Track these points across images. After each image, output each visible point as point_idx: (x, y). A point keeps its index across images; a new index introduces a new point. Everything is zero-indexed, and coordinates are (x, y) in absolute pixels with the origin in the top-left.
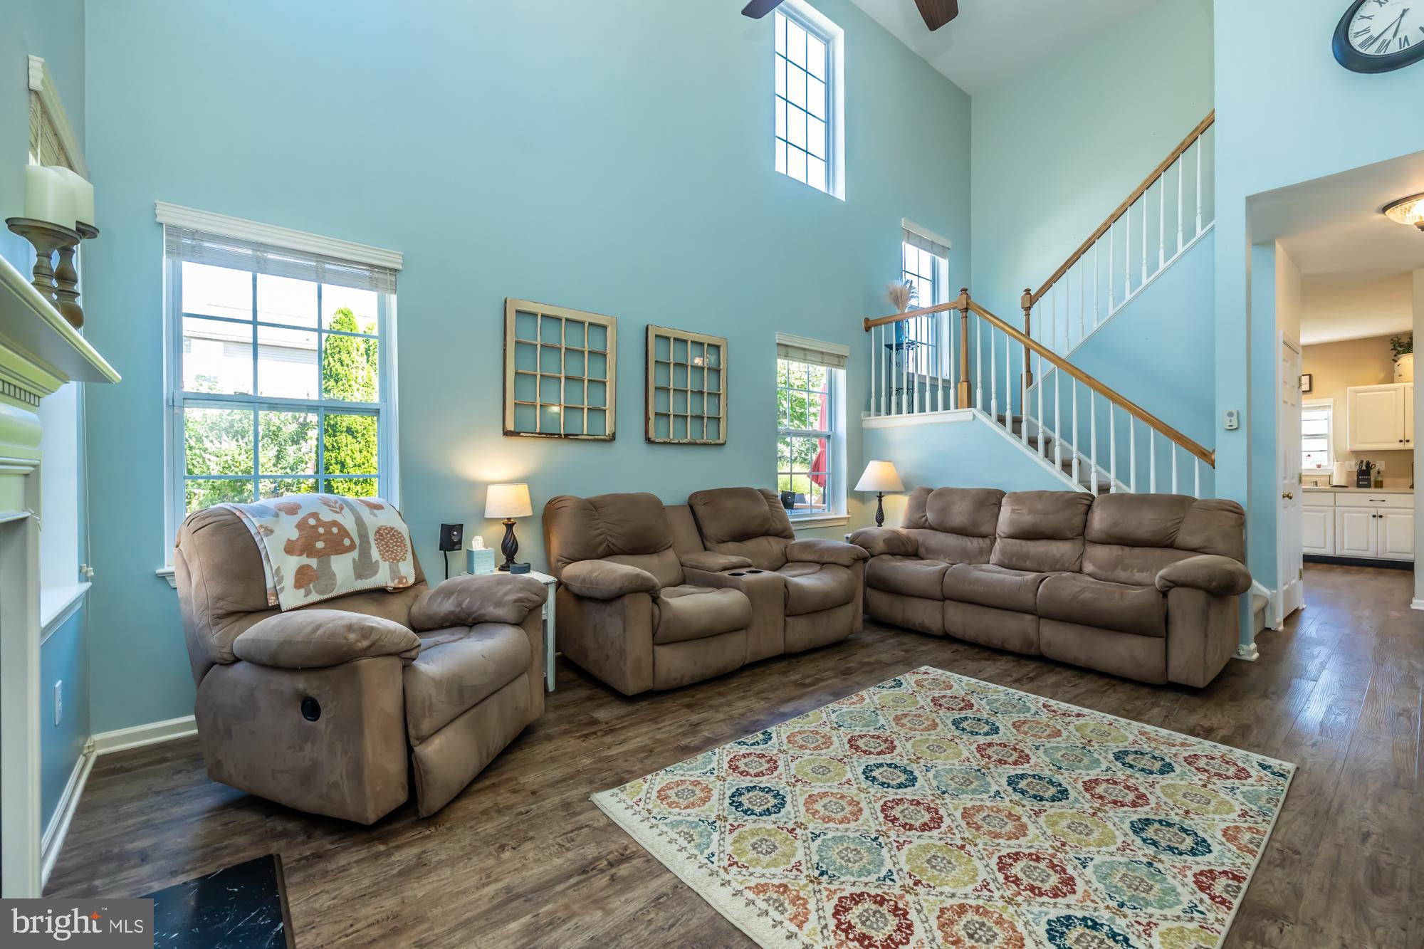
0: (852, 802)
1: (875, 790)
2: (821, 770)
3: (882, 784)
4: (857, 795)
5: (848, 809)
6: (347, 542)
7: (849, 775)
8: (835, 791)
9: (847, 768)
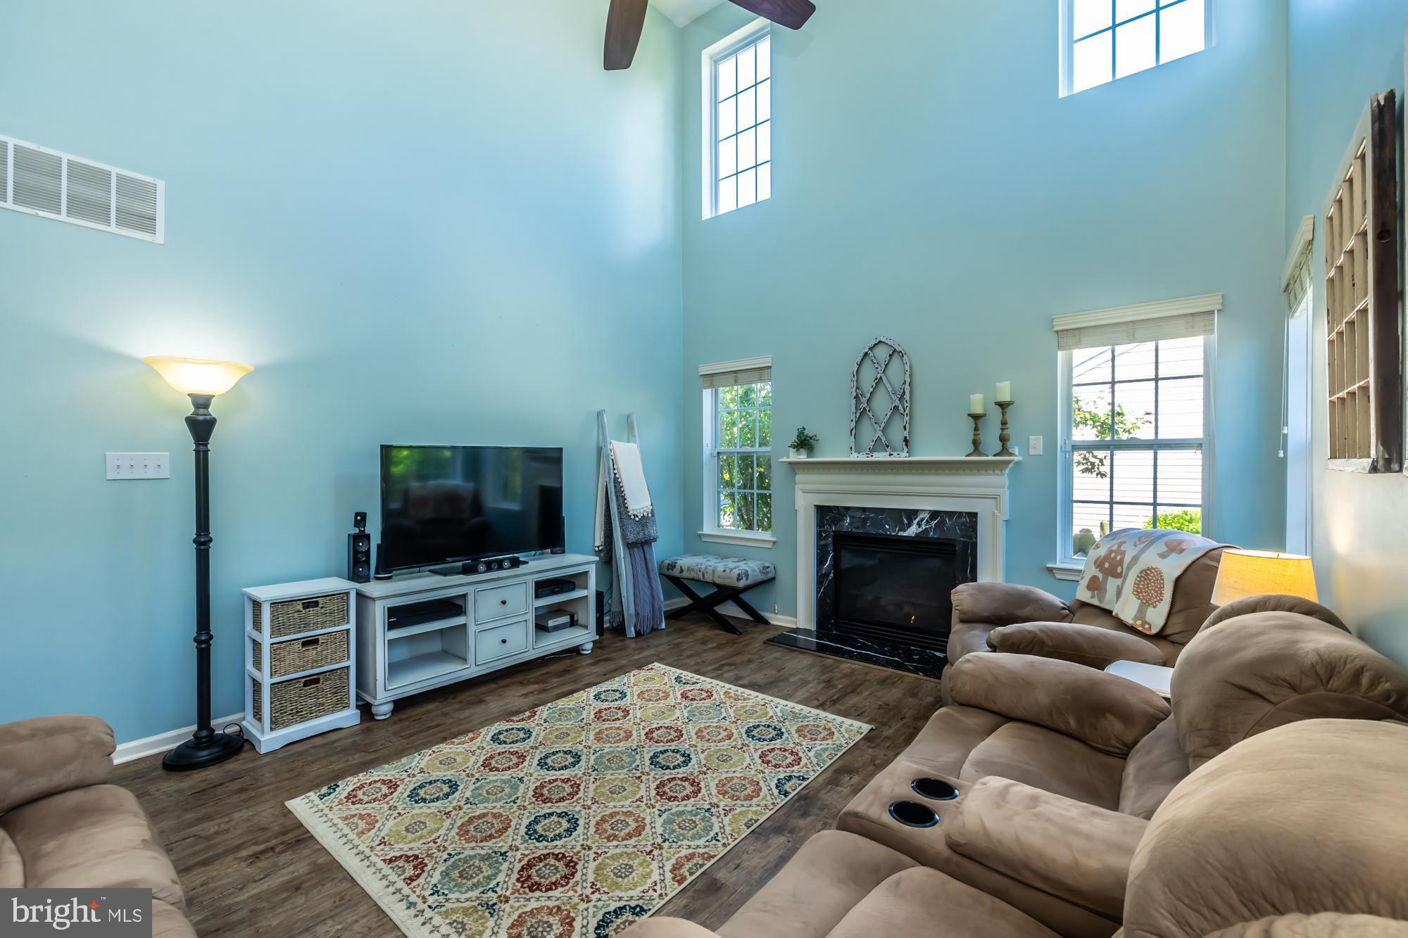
0: (702, 738)
1: (687, 747)
2: (725, 758)
3: (678, 752)
4: (698, 742)
5: (705, 734)
6: (1119, 570)
7: (702, 756)
8: (712, 744)
9: (703, 762)
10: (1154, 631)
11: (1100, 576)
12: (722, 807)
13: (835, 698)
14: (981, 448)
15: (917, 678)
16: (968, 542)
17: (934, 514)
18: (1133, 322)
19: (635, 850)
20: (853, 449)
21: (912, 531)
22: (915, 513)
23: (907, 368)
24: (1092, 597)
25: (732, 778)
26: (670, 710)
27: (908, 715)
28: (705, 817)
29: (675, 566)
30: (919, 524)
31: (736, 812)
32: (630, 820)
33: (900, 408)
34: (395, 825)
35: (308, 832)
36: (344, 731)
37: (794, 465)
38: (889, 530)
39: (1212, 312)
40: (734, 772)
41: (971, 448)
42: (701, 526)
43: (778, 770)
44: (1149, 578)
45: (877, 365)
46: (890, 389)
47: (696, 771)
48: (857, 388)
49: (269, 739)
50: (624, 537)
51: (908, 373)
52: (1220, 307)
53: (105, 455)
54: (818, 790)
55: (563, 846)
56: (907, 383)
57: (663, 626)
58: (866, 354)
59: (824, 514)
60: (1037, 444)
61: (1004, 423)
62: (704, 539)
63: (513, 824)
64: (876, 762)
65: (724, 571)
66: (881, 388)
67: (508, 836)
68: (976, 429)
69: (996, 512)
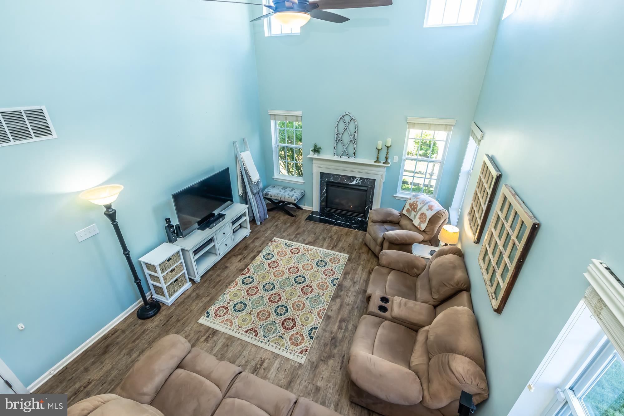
0: (305, 269)
1: (302, 274)
2: (315, 276)
3: (301, 276)
4: (305, 271)
5: (305, 267)
6: (416, 210)
7: (308, 276)
8: (309, 271)
9: (309, 278)
10: (422, 230)
11: (410, 209)
12: (321, 294)
13: (335, 244)
14: (379, 159)
15: (355, 231)
16: (371, 187)
17: (361, 179)
18: (431, 124)
19: (306, 312)
20: (335, 154)
21: (354, 183)
22: (356, 177)
23: (357, 127)
24: (407, 214)
25: (319, 283)
26: (290, 260)
27: (357, 248)
28: (318, 298)
29: (268, 195)
30: (356, 181)
31: (325, 294)
32: (300, 303)
33: (353, 141)
34: (238, 321)
35: (214, 329)
36: (189, 290)
37: (312, 159)
38: (346, 182)
39: (452, 125)
40: (319, 280)
41: (376, 159)
42: (273, 175)
43: (330, 277)
44: (423, 216)
45: (345, 124)
46: (350, 134)
47: (309, 283)
48: (337, 131)
49: (169, 301)
50: (252, 192)
51: (357, 129)
52: (455, 124)
53: (75, 234)
54: (342, 282)
55: (288, 316)
56: (356, 133)
57: (268, 217)
58: (341, 118)
59: (322, 174)
60: (396, 159)
61: (387, 153)
62: (275, 180)
63: (270, 312)
64: (353, 268)
65: (289, 197)
66: (346, 132)
67: (272, 316)
68: (378, 153)
69: (381, 179)
